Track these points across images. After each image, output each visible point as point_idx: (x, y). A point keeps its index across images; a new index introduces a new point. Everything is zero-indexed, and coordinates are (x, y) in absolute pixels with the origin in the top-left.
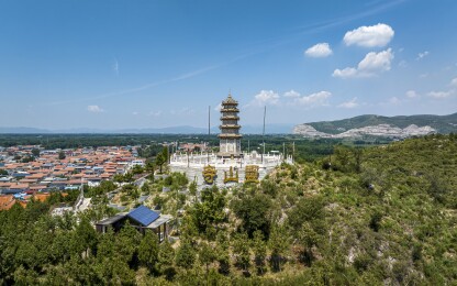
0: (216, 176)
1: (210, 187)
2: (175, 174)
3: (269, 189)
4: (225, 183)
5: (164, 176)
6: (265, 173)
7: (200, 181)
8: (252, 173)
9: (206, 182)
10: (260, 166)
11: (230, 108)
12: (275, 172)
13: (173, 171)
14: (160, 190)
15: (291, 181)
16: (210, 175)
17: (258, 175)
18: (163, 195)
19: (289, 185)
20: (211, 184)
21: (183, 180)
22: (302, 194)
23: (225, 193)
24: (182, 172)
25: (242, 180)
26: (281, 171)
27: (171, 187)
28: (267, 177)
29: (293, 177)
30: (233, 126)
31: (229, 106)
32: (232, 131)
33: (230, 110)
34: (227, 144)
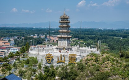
0: (53, 60)
1: (49, 65)
2: (31, 58)
4: (58, 63)
5: (25, 59)
6: (80, 58)
7: (44, 62)
8: (73, 58)
9: (47, 63)
10: (77, 54)
12: (86, 58)
13: (30, 56)
14: (23, 67)
15: (94, 63)
16: (50, 59)
17: (76, 59)
18: (24, 69)
19: (93, 65)
20: (50, 64)
21: (35, 61)
23: (57, 69)
24: (35, 57)
25: (67, 62)
26: (90, 58)
27: (29, 64)
28: (81, 61)
29: (97, 61)
30: (66, 31)
31: (64, 19)
32: (65, 34)
33: (64, 21)
34: (63, 41)
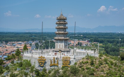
0: (45, 63)
1: (42, 68)
2: (24, 61)
3: (73, 71)
4: (51, 67)
5: (19, 62)
6: (75, 61)
7: (37, 65)
8: (66, 61)
9: (40, 66)
11: (62, 21)
12: (81, 61)
13: (24, 59)
14: (16, 70)
15: (89, 66)
17: (70, 62)
18: (16, 72)
19: (87, 69)
20: (42, 67)
21: (28, 64)
22: (93, 74)
23: (50, 72)
24: (29, 60)
25: (60, 66)
26: (85, 60)
27: (21, 68)
28: (76, 64)
29: (92, 64)
30: (63, 32)
31: (61, 20)
32: (62, 35)
33: (61, 22)
34: (59, 43)
